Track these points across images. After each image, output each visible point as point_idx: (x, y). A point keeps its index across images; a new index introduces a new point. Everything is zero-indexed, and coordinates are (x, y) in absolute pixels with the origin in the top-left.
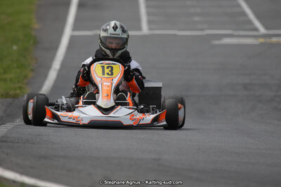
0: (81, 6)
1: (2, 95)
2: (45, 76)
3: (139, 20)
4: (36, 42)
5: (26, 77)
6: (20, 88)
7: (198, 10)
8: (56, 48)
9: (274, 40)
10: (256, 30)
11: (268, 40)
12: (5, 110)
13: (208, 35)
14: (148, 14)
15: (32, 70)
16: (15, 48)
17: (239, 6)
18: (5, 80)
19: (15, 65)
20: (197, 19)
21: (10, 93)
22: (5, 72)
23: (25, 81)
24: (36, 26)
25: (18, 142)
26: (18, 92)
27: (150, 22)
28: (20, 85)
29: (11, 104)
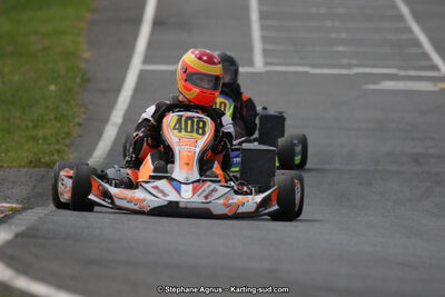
1: (31, 162)
2: (100, 135)
3: (250, 49)
4: (86, 80)
5: (68, 134)
6: (59, 151)
7: (344, 36)
8: (118, 90)
10: (435, 68)
12: (34, 187)
13: (357, 74)
14: (265, 40)
15: (79, 124)
16: (52, 87)
17: (409, 30)
18: (35, 139)
19: (52, 116)
20: (341, 49)
21: (43, 160)
22: (35, 127)
23: (67, 142)
24: (87, 55)
25: (54, 238)
26: (56, 157)
27: (266, 53)
28: (58, 147)
29: (43, 176)
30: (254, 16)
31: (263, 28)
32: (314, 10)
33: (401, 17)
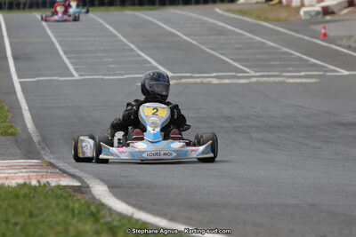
0: (15, 58)
3: (68, 69)
7: (110, 60)
9: (184, 80)
11: (179, 81)
13: (128, 78)
14: (72, 63)
17: (139, 56)
20: (112, 66)
27: (76, 70)
30: (61, 53)
31: (68, 58)
32: (89, 48)
33: (132, 50)
